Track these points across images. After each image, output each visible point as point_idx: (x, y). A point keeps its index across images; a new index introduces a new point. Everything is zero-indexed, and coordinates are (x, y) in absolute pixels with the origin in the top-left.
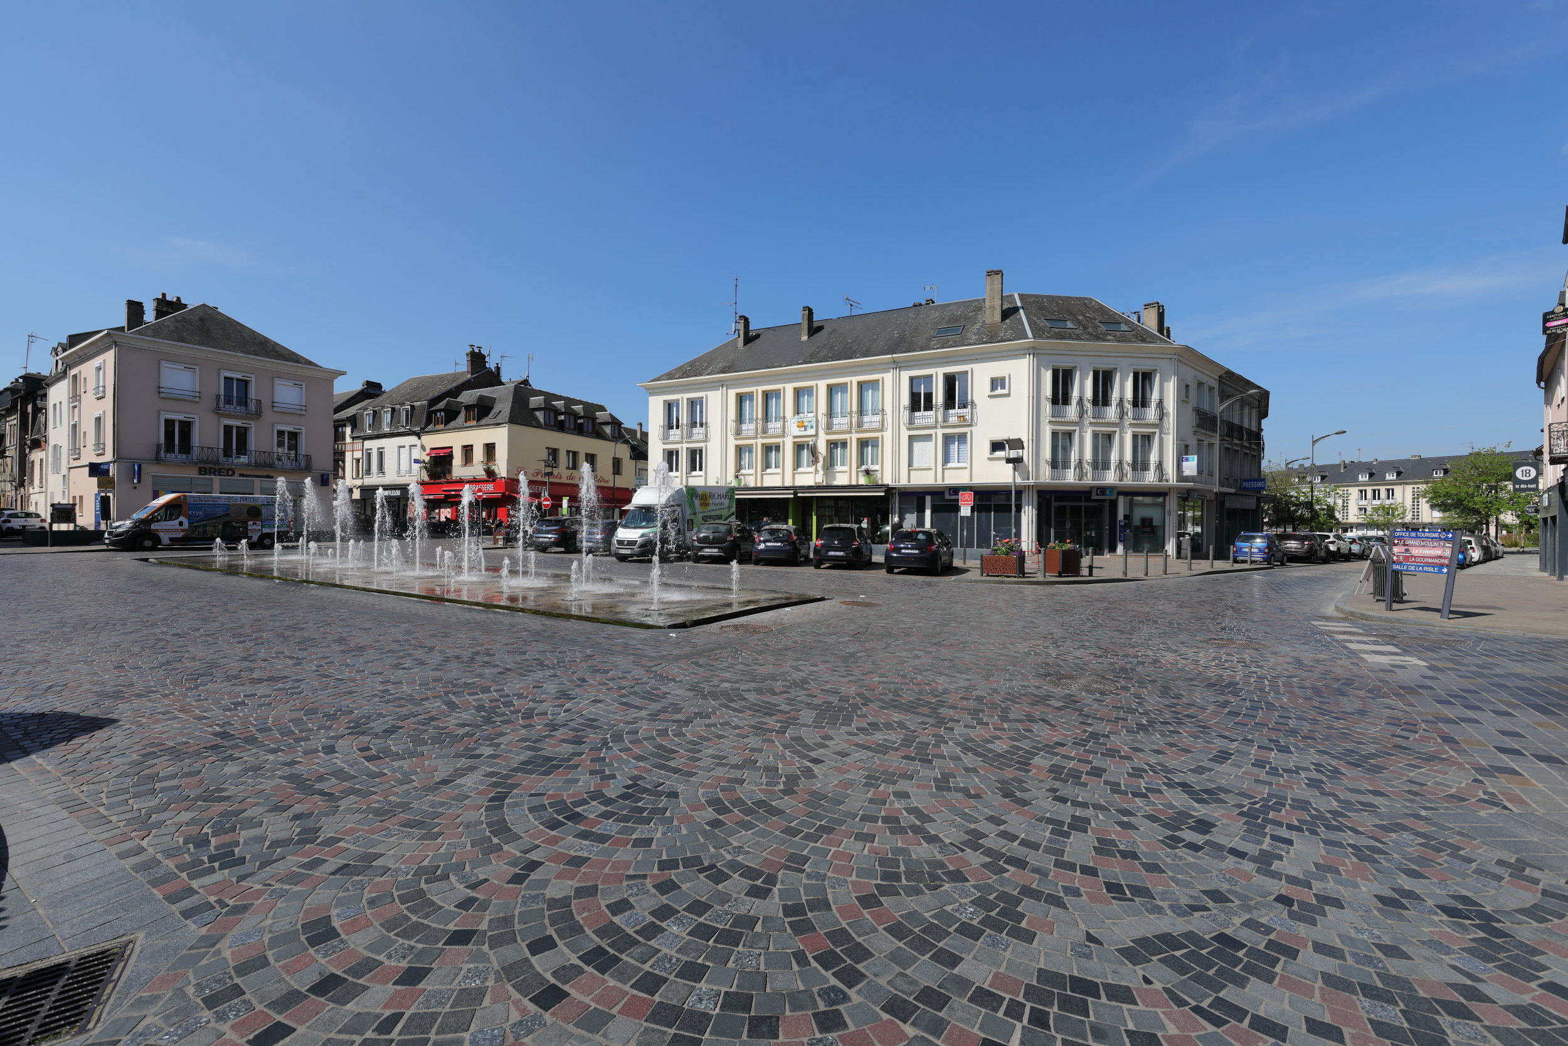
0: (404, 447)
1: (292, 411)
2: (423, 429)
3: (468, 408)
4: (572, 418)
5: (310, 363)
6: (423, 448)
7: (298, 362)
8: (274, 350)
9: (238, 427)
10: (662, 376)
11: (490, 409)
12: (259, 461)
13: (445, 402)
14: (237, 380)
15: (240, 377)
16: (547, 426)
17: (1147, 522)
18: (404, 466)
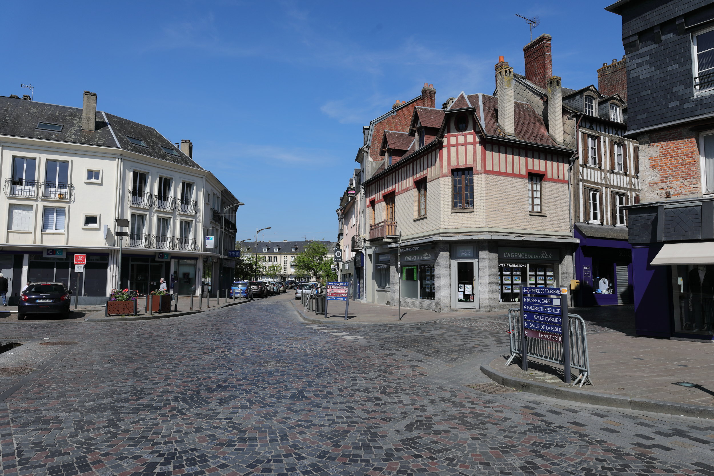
17: (186, 275)
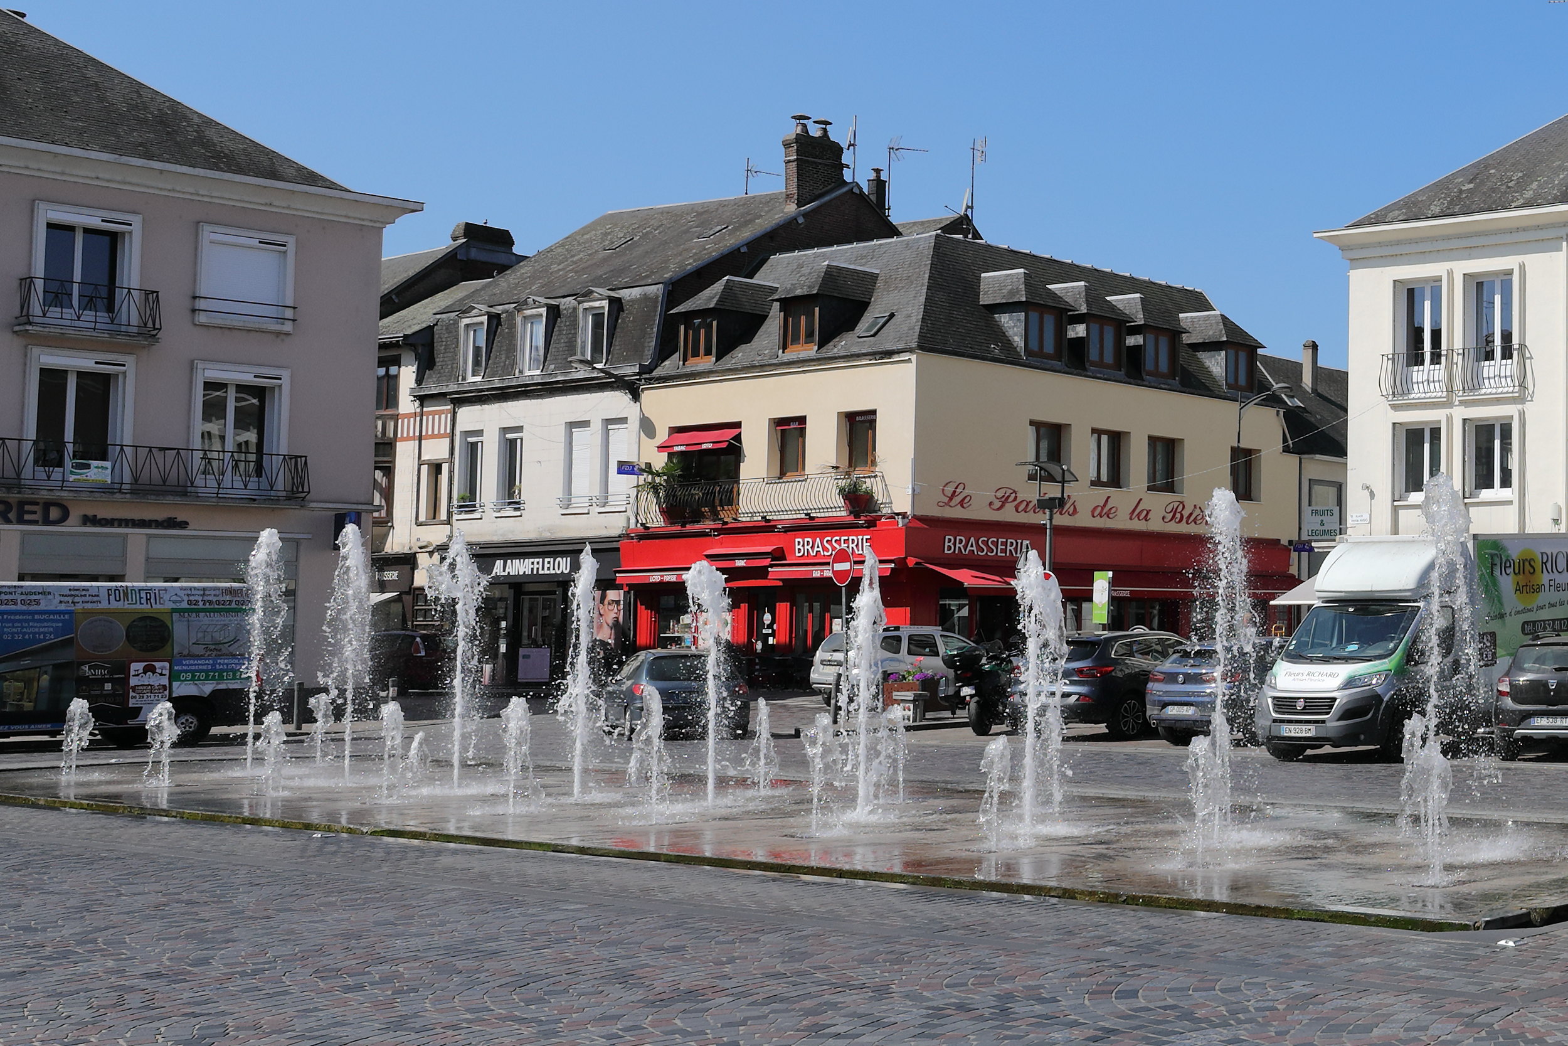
0: (585, 424)
1: (252, 323)
2: (650, 369)
3: (791, 305)
4: (1109, 333)
5: (311, 178)
6: (647, 427)
7: (274, 175)
8: (201, 140)
9: (81, 375)
10: (1389, 209)
11: (861, 307)
12: (144, 477)
13: (718, 287)
14: (87, 231)
15: (95, 222)
16: (1034, 359)
18: (585, 484)
